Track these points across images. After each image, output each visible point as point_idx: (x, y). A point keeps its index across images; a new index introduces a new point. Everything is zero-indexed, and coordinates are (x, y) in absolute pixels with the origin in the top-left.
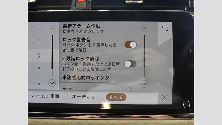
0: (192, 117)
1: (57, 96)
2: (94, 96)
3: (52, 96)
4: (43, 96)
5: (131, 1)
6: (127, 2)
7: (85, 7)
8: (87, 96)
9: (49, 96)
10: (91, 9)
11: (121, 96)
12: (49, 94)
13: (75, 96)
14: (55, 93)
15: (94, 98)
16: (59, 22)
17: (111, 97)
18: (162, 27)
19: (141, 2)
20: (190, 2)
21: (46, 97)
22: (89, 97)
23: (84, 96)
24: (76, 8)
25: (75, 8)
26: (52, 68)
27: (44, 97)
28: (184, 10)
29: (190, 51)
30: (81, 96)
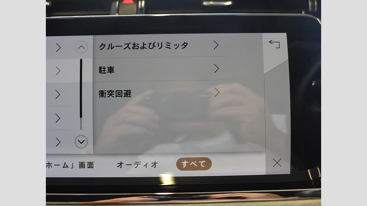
0: (318, 195)
1: (91, 165)
2: (155, 163)
3: (82, 165)
4: (65, 166)
5: (211, 3)
6: (205, 3)
7: (135, 13)
8: (143, 163)
9: (77, 165)
11: (203, 162)
12: (76, 161)
13: (121, 164)
14: (86, 160)
15: (155, 167)
16: (91, 37)
17: (185, 163)
18: (270, 42)
19: (229, 3)
21: (70, 166)
22: (146, 165)
23: (137, 164)
24: (119, 14)
25: (117, 14)
26: (81, 117)
27: (67, 167)
29: (313, 84)
30: (133, 164)
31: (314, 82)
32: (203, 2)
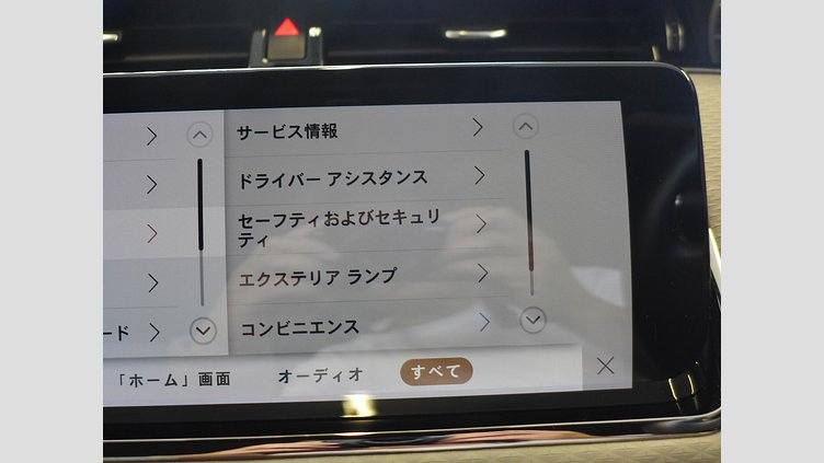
1: (224, 379)
2: (357, 372)
3: (205, 379)
4: (171, 382)
5: (462, 33)
6: (449, 34)
7: (302, 56)
8: (331, 372)
9: (194, 380)
10: (322, 62)
11: (454, 367)
12: (193, 370)
13: (287, 374)
14: (214, 369)
15: (357, 380)
16: (222, 111)
17: (418, 371)
19: (500, 33)
20: (668, 32)
21: (181, 382)
22: (338, 376)
23: (321, 374)
24: (269, 61)
25: (265, 61)
26: (202, 279)
27: (175, 383)
28: (651, 59)
29: (677, 202)
30: (311, 375)
31: (678, 197)
32: (447, 30)
